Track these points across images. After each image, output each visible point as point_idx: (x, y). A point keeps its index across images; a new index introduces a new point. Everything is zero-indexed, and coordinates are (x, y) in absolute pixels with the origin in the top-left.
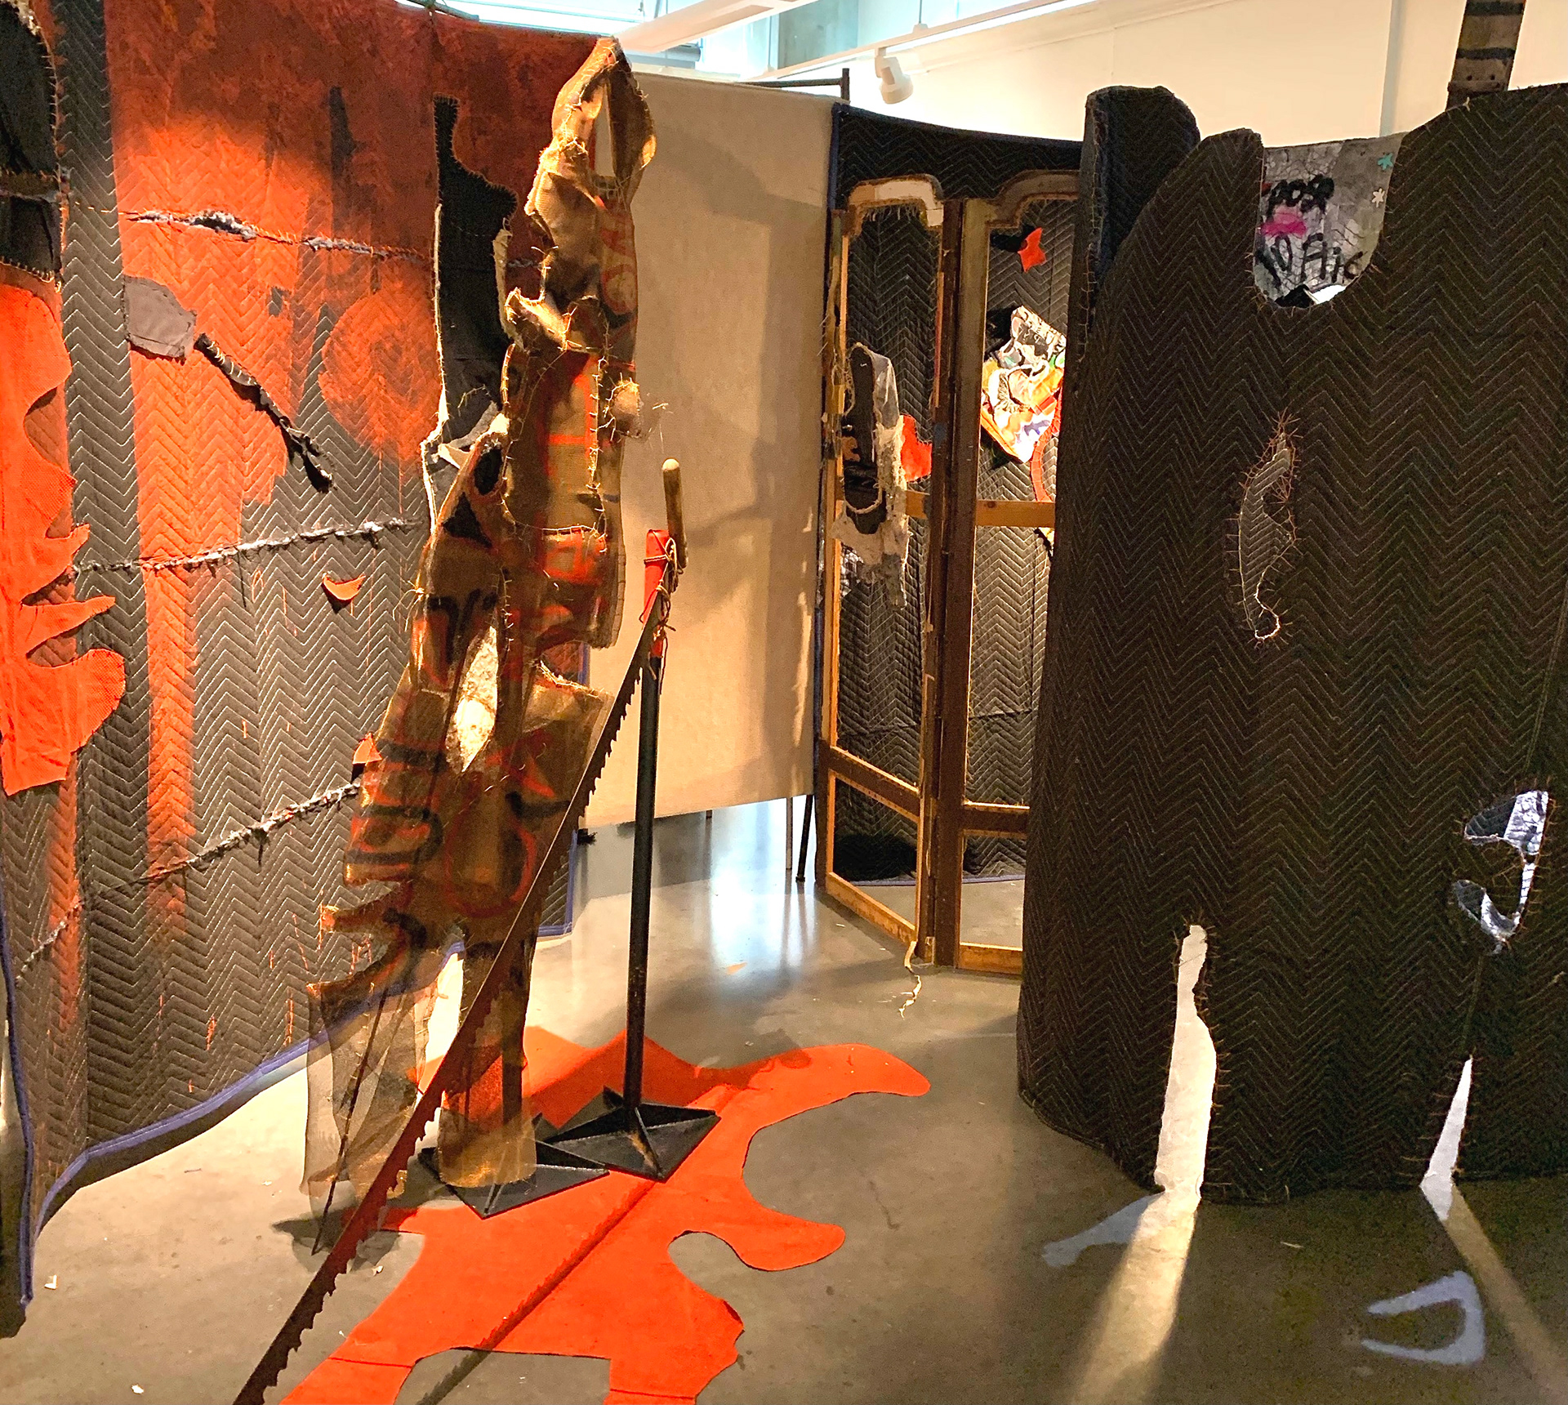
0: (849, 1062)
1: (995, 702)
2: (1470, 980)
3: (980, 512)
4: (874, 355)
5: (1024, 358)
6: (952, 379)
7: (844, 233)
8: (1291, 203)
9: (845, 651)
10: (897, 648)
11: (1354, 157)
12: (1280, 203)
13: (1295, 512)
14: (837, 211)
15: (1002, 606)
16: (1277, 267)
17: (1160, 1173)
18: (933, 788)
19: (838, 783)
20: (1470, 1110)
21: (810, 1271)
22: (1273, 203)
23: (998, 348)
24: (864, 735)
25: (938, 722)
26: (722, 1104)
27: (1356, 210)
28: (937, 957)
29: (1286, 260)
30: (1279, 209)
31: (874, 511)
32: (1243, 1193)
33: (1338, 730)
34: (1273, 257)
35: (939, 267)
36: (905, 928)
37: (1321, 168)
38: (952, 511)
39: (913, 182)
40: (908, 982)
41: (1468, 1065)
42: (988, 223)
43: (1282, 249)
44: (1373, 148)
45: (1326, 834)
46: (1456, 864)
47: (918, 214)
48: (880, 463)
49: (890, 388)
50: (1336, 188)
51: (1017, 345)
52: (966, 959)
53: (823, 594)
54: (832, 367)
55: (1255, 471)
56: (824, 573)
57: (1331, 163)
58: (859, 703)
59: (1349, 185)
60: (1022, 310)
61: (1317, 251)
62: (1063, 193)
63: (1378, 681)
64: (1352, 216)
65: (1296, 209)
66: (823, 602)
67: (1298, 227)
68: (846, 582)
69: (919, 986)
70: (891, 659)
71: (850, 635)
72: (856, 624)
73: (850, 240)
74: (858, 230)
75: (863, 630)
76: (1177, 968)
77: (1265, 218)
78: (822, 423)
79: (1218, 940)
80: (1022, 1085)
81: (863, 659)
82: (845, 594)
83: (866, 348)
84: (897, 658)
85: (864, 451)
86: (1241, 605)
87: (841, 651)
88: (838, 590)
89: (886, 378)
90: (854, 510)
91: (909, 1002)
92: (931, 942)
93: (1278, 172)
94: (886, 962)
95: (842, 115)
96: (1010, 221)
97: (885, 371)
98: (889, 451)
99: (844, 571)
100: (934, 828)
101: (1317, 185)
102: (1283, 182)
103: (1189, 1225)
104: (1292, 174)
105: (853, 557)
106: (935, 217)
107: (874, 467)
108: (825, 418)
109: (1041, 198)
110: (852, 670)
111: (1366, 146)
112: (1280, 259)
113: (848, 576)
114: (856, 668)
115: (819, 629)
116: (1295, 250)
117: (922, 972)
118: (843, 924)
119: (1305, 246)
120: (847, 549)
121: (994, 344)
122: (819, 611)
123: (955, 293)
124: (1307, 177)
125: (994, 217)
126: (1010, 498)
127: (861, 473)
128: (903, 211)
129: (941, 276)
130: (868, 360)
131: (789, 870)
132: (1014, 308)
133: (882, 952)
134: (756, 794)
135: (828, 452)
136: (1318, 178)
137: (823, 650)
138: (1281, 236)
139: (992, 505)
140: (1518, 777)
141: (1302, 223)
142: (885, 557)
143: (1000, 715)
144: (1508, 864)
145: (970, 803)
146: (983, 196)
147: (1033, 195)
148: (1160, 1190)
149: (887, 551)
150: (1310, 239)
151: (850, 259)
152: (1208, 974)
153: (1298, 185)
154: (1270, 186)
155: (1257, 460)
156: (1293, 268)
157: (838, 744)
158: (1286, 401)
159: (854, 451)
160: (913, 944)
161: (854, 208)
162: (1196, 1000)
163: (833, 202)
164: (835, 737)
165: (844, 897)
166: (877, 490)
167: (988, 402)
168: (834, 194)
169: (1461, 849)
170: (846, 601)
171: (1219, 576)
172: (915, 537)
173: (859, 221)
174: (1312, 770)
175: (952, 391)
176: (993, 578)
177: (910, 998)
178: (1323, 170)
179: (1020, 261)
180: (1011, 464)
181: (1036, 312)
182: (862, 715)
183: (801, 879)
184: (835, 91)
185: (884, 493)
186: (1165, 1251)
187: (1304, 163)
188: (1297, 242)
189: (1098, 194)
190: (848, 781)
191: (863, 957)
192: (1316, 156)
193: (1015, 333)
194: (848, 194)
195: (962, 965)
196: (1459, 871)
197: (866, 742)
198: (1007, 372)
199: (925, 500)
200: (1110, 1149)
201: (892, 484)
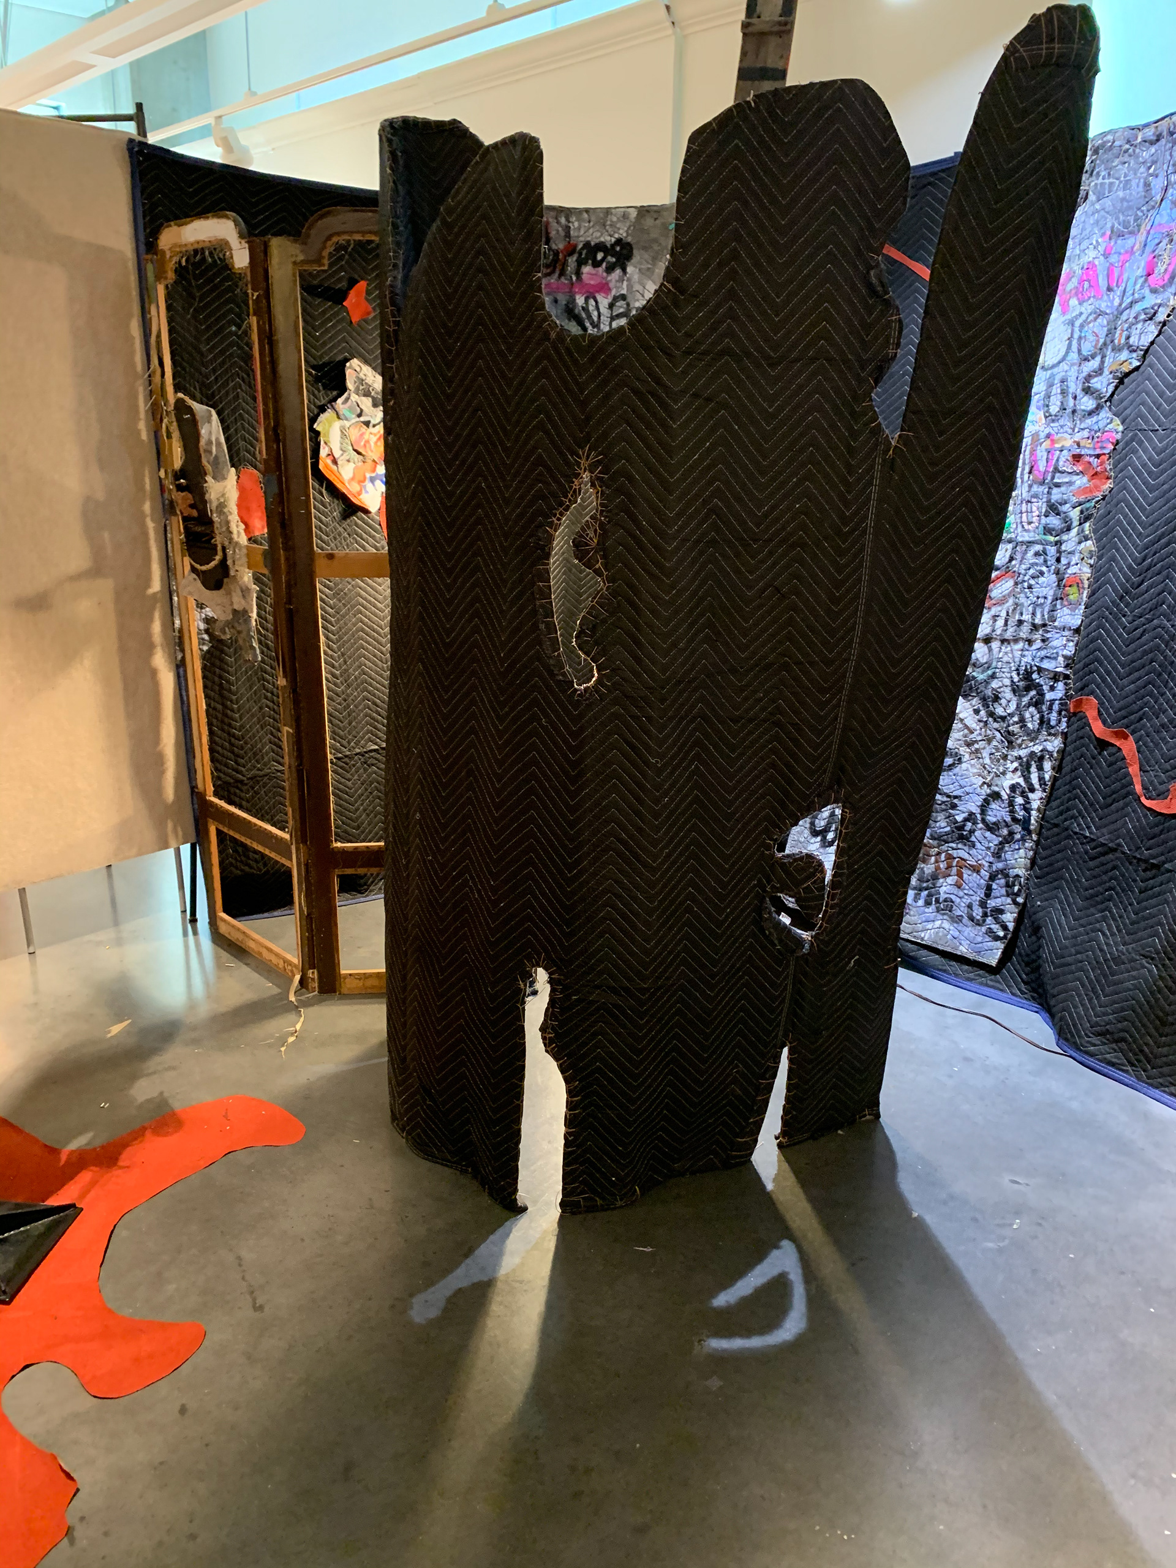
0: (225, 1117)
1: (369, 738)
2: (785, 979)
3: (320, 565)
4: (196, 406)
5: (362, 410)
6: (275, 429)
7: (159, 277)
8: (596, 264)
9: (213, 704)
10: (266, 698)
11: (649, 222)
12: (586, 263)
13: (604, 557)
14: (149, 257)
15: (366, 650)
16: (588, 324)
17: (523, 1195)
18: (302, 836)
19: (219, 833)
20: (789, 1087)
21: (163, 1387)
22: (580, 263)
23: (335, 399)
24: (242, 782)
25: (300, 772)
26: (83, 1196)
27: (653, 272)
28: (320, 987)
29: (595, 319)
30: (587, 269)
31: (216, 567)
32: (599, 1202)
33: (659, 771)
34: (584, 315)
35: (251, 311)
36: (290, 963)
37: (621, 231)
38: (292, 565)
39: (215, 220)
40: (292, 1016)
41: (786, 1050)
42: (295, 263)
43: (591, 308)
44: (665, 213)
45: (653, 871)
46: (769, 881)
47: (224, 255)
48: (215, 518)
49: (217, 439)
50: (635, 252)
51: (354, 397)
52: (347, 986)
53: (183, 650)
54: (161, 420)
55: (562, 514)
56: (181, 631)
57: (629, 228)
58: (233, 752)
59: (645, 248)
60: (355, 363)
61: (622, 310)
62: (370, 232)
63: (692, 721)
64: (650, 278)
65: (601, 270)
66: (183, 658)
67: (604, 288)
68: (206, 637)
69: (302, 1019)
70: (261, 708)
71: (217, 688)
72: (220, 677)
73: (167, 287)
74: (171, 276)
75: (228, 681)
76: (524, 1010)
77: (574, 278)
78: (160, 478)
79: (559, 980)
80: (394, 1118)
81: (232, 710)
82: (205, 648)
83: (187, 399)
84: (267, 706)
85: (201, 507)
86: (559, 655)
87: (208, 705)
88: (196, 648)
89: (212, 430)
90: (198, 566)
91: (291, 1039)
92: (312, 974)
93: (582, 232)
94: (273, 998)
95: (140, 152)
96: (318, 261)
97: (209, 421)
98: (221, 506)
99: (202, 626)
100: (307, 869)
101: (618, 249)
102: (587, 245)
103: (551, 1244)
104: (596, 236)
105: (209, 612)
106: (241, 258)
107: (211, 522)
108: (162, 474)
109: (347, 237)
110: (222, 722)
111: (657, 212)
112: (589, 316)
113: (207, 631)
114: (226, 720)
115: (183, 684)
116: (602, 310)
117: (307, 1004)
118: (233, 963)
119: (611, 306)
120: (201, 606)
121: (331, 396)
122: (180, 667)
123: (269, 337)
124: (608, 240)
125: (301, 257)
126: (363, 547)
127: (199, 529)
128: (211, 254)
129: (254, 320)
130: (190, 410)
131: (184, 912)
132: (347, 360)
133: (268, 988)
134: (134, 851)
135: (169, 508)
136: (619, 241)
137: (189, 706)
138: (590, 296)
139: (331, 557)
140: (819, 796)
141: (607, 284)
142: (235, 612)
143: (375, 750)
144: (813, 875)
145: (339, 845)
146: (289, 235)
147: (338, 234)
148: (524, 1209)
149: (236, 607)
150: (616, 299)
151: (169, 308)
152: (552, 1013)
153: (601, 247)
154: (575, 246)
155: (561, 504)
156: (602, 326)
157: (216, 794)
158: (588, 438)
159: (192, 506)
160: (298, 977)
161: (163, 252)
162: (544, 1038)
163: (142, 248)
164: (210, 789)
165: (234, 936)
166: (216, 546)
167: (330, 455)
168: (142, 238)
169: (772, 867)
170: (206, 657)
171: (535, 627)
172: (262, 591)
173: (171, 265)
174: (638, 813)
175: (278, 441)
176: (354, 625)
177: (292, 1034)
178: (622, 233)
179: (348, 313)
180: (360, 514)
181: (370, 365)
182: (236, 762)
183: (193, 920)
184: (130, 128)
185: (224, 549)
186: (529, 1282)
187: (604, 225)
188: (604, 302)
189: (395, 226)
190: (225, 830)
191: (250, 996)
192: (615, 219)
193: (350, 384)
194: (157, 239)
195: (344, 990)
196: (773, 887)
197: (245, 788)
198: (347, 424)
199: (265, 554)
200: (476, 1175)
201: (231, 540)
